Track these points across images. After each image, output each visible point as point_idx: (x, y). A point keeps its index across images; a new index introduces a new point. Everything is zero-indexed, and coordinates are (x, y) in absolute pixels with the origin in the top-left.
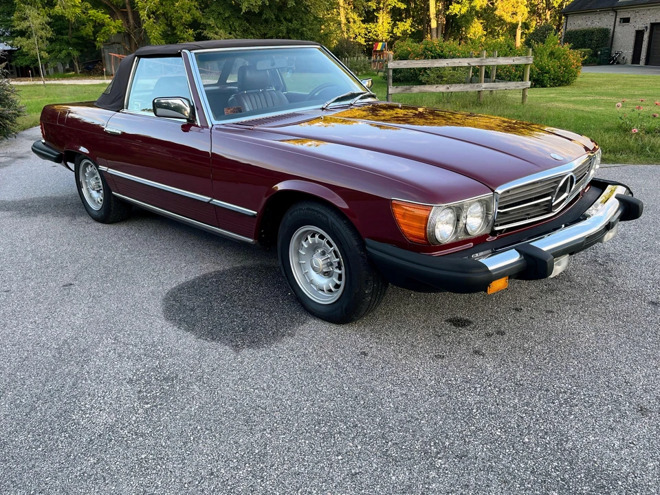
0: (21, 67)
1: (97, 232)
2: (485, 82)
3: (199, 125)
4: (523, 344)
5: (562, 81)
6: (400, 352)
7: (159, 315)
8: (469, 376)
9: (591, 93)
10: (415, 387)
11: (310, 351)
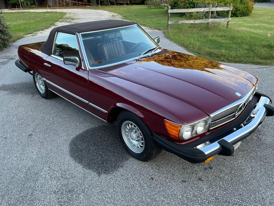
0: (13, 4)
1: (43, 104)
2: (211, 18)
3: (83, 69)
4: (220, 175)
5: (245, 14)
6: (168, 178)
7: (68, 153)
8: (196, 193)
9: (257, 21)
10: (173, 199)
11: (130, 176)
